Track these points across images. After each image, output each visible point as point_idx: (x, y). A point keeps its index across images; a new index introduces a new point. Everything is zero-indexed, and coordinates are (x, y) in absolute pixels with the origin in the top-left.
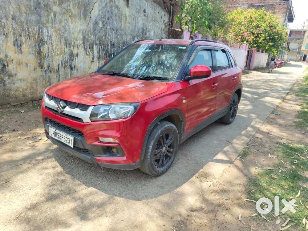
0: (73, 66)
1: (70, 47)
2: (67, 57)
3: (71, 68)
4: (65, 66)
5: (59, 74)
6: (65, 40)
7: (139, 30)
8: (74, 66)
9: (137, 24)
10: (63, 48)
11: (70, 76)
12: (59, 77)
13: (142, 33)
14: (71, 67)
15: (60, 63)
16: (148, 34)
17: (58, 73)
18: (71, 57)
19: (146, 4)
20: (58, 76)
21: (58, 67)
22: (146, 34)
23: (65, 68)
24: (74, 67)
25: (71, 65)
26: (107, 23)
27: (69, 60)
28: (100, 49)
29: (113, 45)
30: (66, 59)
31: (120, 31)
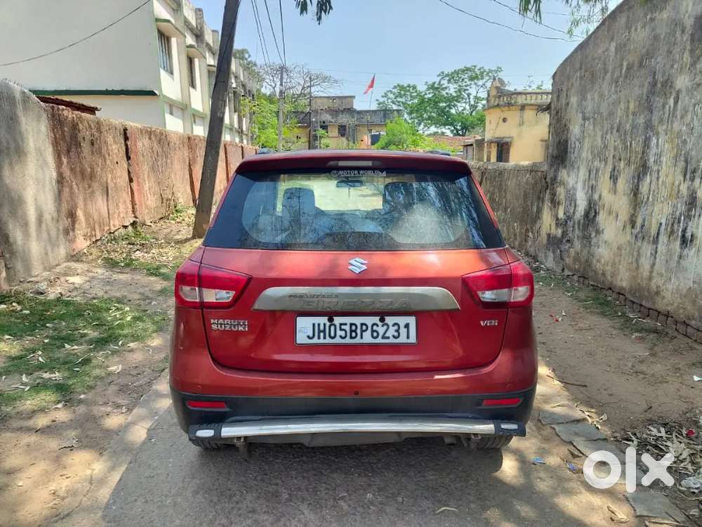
0: (688, 235)
1: (692, 179)
2: (682, 208)
3: (684, 241)
4: (672, 232)
5: (656, 248)
6: (686, 161)
8: (692, 236)
10: (677, 183)
11: (678, 262)
12: (655, 258)
14: (683, 236)
15: (663, 221)
17: (655, 246)
18: (690, 210)
20: (653, 252)
21: (659, 230)
23: (671, 238)
24: (691, 241)
25: (684, 231)
27: (682, 218)
30: (678, 213)
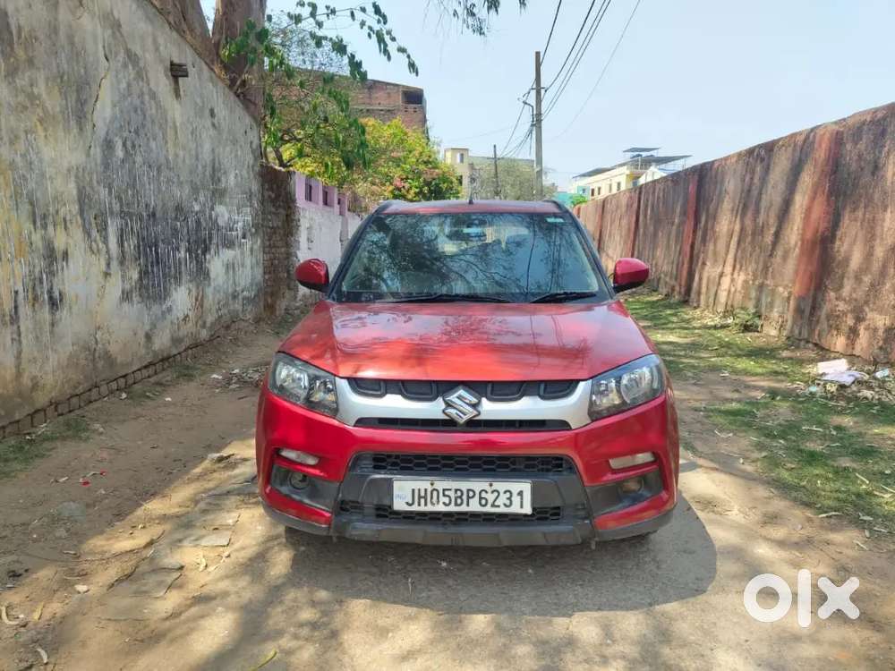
0: (56, 294)
1: (45, 227)
2: (40, 264)
3: (53, 304)
4: (35, 299)
5: (19, 327)
6: (31, 204)
7: (204, 167)
8: (60, 294)
9: (199, 148)
10: (26, 232)
11: (52, 332)
12: (20, 342)
13: (213, 179)
14: (51, 298)
15: (20, 288)
16: (223, 179)
17: (15, 327)
18: (51, 264)
19: (212, 91)
20: (15, 336)
21: (16, 301)
22: (219, 180)
23: (36, 305)
24: (61, 300)
25: (50, 292)
26: (134, 146)
27: (44, 276)
28: (122, 230)
29: (154, 214)
30: (37, 270)
31: (165, 173)
